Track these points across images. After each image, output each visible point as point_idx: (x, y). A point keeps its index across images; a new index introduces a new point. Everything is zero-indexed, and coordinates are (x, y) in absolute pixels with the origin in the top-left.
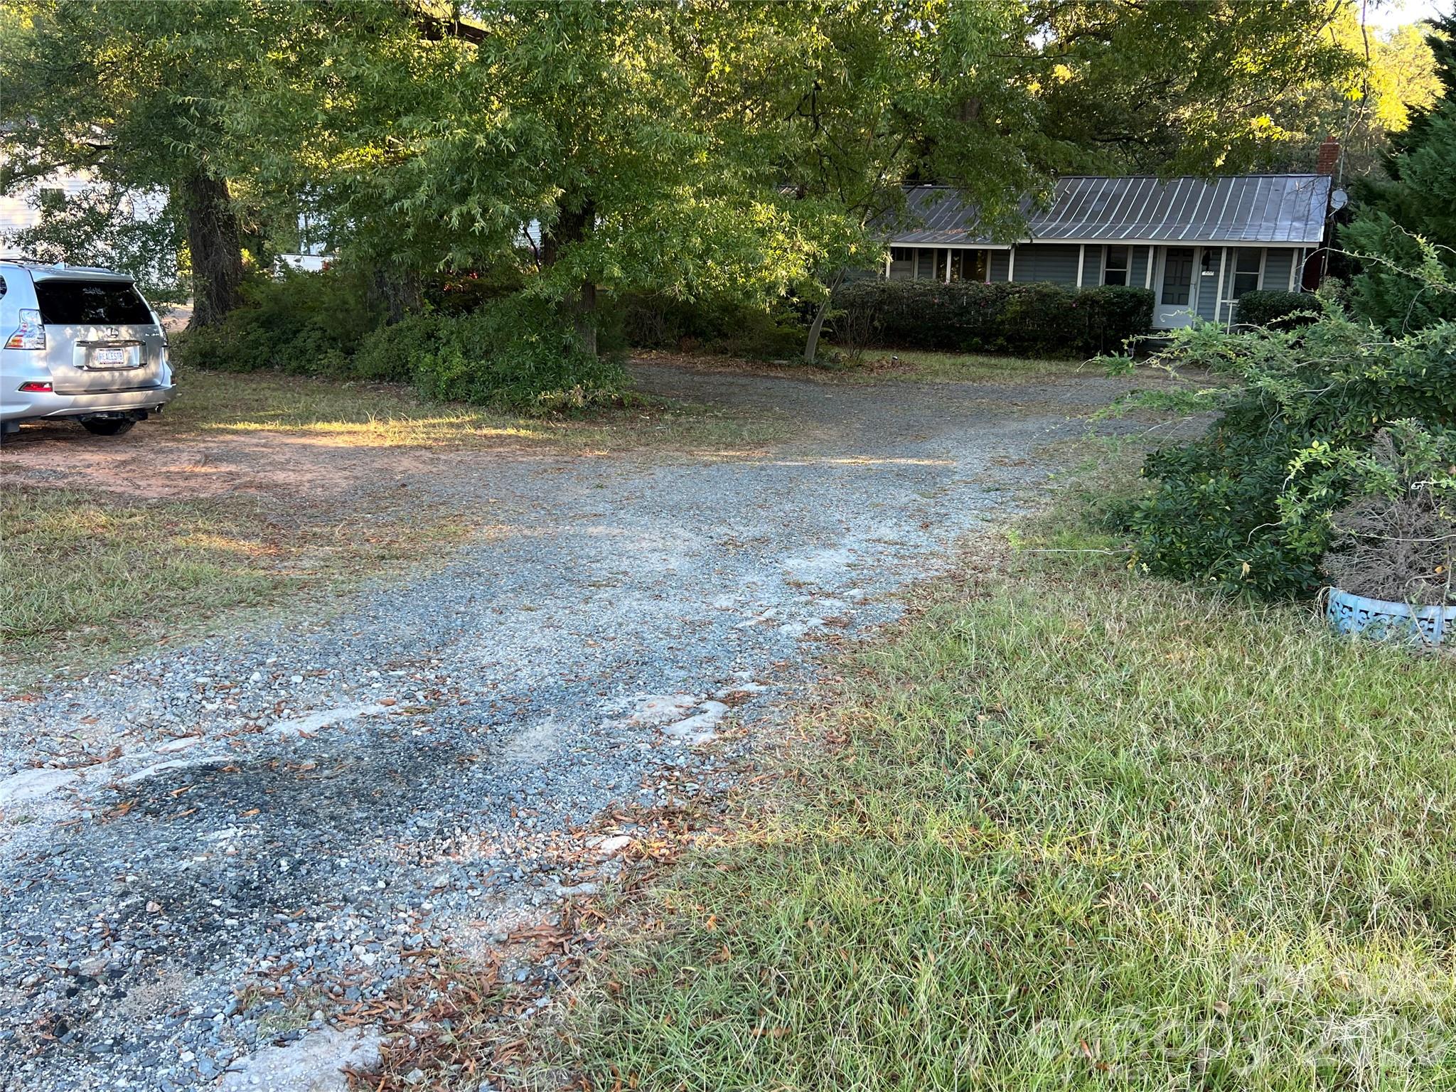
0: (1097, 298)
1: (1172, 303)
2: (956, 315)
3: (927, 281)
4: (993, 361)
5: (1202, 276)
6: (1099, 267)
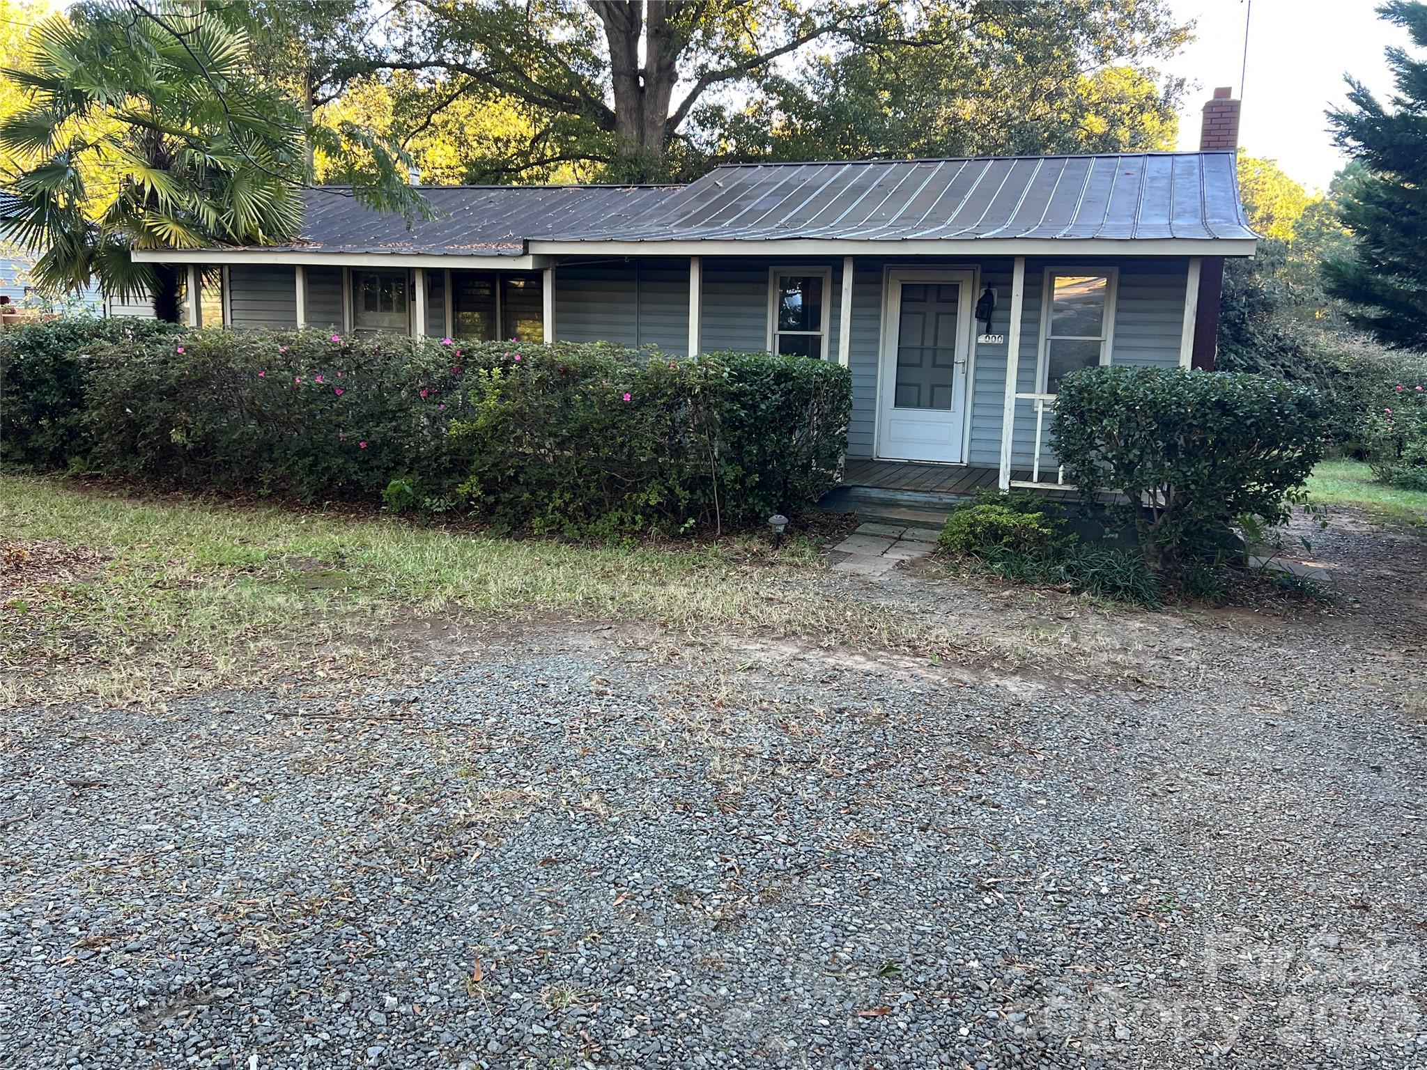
1: (919, 406)
5: (979, 345)
6: (765, 328)
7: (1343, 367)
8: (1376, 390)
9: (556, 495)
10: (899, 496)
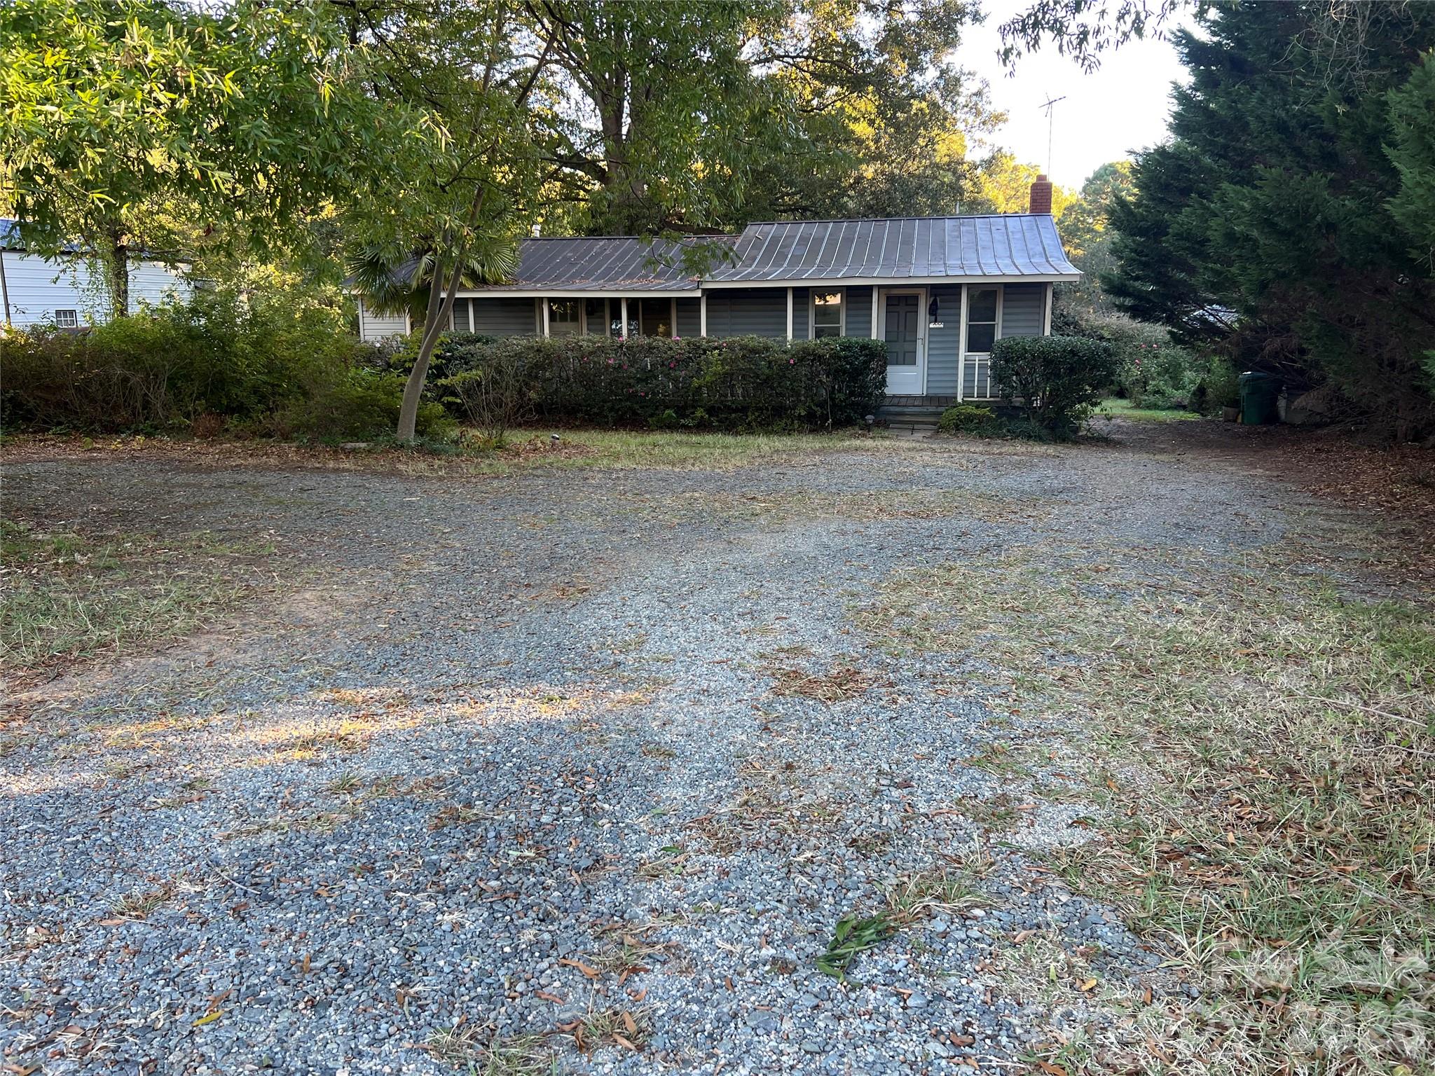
0: (821, 352)
1: (897, 364)
2: (639, 380)
3: (596, 337)
4: (694, 439)
5: (930, 329)
6: (808, 323)
7: (1106, 335)
8: (1129, 350)
9: (749, 414)
10: (906, 410)
